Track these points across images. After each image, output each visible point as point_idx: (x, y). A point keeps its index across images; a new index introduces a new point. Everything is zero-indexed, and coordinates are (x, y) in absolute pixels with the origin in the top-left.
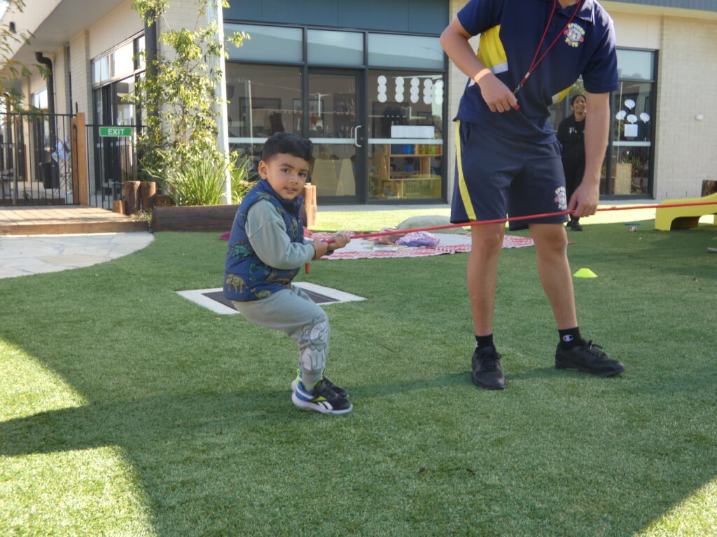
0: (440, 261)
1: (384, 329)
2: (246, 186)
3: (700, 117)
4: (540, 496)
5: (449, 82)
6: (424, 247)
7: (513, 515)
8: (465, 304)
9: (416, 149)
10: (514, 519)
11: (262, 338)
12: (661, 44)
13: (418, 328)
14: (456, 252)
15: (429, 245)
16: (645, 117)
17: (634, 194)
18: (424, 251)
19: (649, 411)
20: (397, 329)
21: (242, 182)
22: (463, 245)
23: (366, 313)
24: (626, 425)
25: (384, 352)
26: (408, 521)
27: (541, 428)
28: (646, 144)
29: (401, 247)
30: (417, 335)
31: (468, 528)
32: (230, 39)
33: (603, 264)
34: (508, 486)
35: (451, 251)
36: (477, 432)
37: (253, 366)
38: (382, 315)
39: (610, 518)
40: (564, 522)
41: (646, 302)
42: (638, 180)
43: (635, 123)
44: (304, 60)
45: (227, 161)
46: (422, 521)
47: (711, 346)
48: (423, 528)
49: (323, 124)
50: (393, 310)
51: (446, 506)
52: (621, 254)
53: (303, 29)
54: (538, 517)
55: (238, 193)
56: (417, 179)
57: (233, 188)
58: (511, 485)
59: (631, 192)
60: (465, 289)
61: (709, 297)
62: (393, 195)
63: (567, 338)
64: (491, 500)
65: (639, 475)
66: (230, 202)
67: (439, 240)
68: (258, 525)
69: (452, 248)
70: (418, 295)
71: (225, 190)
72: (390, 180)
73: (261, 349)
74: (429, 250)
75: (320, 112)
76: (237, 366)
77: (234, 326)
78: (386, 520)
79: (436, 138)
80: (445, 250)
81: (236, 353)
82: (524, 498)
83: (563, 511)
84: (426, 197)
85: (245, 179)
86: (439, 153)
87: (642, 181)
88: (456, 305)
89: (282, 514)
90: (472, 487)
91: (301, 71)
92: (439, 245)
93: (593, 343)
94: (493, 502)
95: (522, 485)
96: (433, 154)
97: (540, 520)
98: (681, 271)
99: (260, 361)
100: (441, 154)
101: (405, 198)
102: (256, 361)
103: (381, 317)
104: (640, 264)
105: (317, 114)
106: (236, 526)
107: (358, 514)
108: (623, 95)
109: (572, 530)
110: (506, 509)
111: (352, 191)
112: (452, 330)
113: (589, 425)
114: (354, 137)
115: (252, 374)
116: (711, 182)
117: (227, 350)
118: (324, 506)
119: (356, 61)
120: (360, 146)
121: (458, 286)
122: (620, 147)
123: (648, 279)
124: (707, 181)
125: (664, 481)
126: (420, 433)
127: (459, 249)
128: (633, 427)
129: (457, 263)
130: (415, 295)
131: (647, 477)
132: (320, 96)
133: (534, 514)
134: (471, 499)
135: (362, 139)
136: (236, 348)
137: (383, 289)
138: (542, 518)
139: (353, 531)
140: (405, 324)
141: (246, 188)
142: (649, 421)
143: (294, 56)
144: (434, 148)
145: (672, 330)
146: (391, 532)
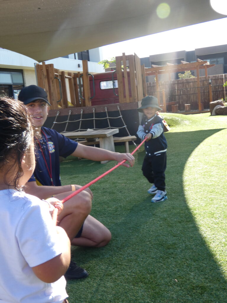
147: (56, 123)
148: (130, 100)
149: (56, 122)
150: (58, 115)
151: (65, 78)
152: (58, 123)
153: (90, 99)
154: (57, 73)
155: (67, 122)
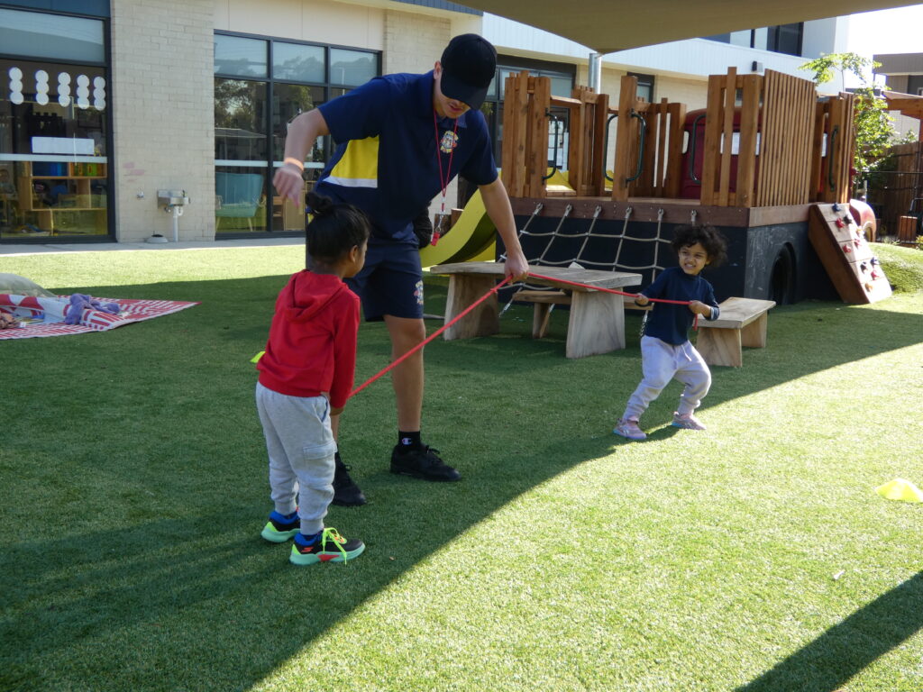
0: (83, 342)
5: (113, 80)
9: (71, 169)
12: (385, 45)
13: (25, 461)
30: (21, 473)
62: (38, 231)
63: (406, 441)
72: (32, 209)
79: (97, 156)
86: (102, 174)
88: (86, 418)
93: (430, 447)
96: (94, 176)
100: (105, 177)
101: (57, 234)
121: (97, 386)
144: (95, 169)
147: (527, 233)
148: (729, 200)
149: (526, 230)
150: (536, 212)
151: (606, 111)
152: (531, 234)
153: (627, 181)
154: (580, 99)
155: (552, 236)
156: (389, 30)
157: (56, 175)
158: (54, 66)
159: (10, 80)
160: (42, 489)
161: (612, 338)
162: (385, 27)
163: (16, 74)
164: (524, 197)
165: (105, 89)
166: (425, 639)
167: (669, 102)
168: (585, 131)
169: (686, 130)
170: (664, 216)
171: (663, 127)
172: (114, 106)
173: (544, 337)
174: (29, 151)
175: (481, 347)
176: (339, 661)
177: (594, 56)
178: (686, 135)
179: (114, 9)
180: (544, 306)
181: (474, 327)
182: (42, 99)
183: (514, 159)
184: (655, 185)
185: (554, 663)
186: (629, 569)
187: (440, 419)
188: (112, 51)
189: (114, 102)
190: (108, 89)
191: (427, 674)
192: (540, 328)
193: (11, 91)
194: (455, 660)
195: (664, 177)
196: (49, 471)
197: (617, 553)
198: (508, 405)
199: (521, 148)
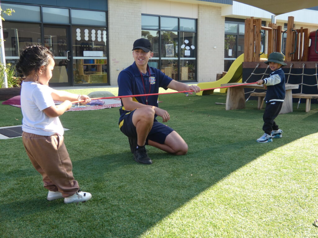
0: (104, 111)
1: (76, 143)
2: (15, 79)
3: (215, 47)
4: (134, 208)
5: (109, 31)
6: (98, 105)
7: (122, 216)
8: (113, 130)
9: (95, 61)
10: (122, 217)
11: (20, 149)
12: (199, 17)
13: (91, 142)
14: (112, 107)
15: (100, 105)
16: (193, 47)
17: (190, 80)
18: (97, 107)
19: (182, 171)
20: (82, 142)
21: (13, 77)
22: (115, 104)
23: (69, 136)
24: (172, 177)
25: (75, 153)
26: (78, 222)
27: (138, 180)
28: (194, 59)
29: (87, 106)
30: (91, 145)
31: (103, 223)
32: (5, 12)
33: (173, 111)
34: (121, 205)
35: (109, 107)
36: (112, 184)
37: (15, 162)
38: (76, 136)
39: (160, 214)
40: (142, 217)
41: (188, 126)
42: (191, 74)
43: (189, 50)
44: (41, 21)
45: (5, 68)
46: (84, 221)
47: (210, 143)
48: (84, 224)
49: (53, 49)
50: (81, 134)
51: (95, 215)
52: (181, 106)
53: (40, 7)
54: (131, 216)
55: (11, 82)
56: (97, 75)
57: (8, 80)
58: (123, 204)
59: (188, 79)
60: (114, 123)
61: (213, 123)
62: (85, 82)
64: (114, 211)
65: (174, 197)
66: (7, 87)
67: (104, 102)
68: (12, 229)
69: (110, 106)
70: (93, 127)
71: (4, 81)
72: (84, 75)
73: (19, 154)
74: (100, 107)
75: (51, 44)
76: (7, 163)
77: (7, 144)
78: (69, 222)
79: (104, 57)
80: (107, 106)
81: (7, 156)
82: (127, 209)
83: (142, 213)
84: (101, 83)
85: (14, 76)
86: (105, 63)
87: (193, 74)
88: (109, 130)
89: (24, 224)
90: (106, 206)
91: (40, 26)
92: (104, 105)
94: (114, 212)
95: (127, 204)
96: (103, 63)
97: (132, 217)
98: (204, 113)
99: (18, 160)
100: (107, 64)
101: (91, 83)
102: (16, 160)
103: (76, 137)
104: (188, 110)
105: (50, 45)
106: (2, 230)
107: (57, 221)
108: (184, 38)
109: (144, 220)
110: (119, 214)
111: (66, 81)
112: (106, 141)
113: (157, 178)
114: (66, 56)
115: (14, 166)
116: (220, 74)
117: (3, 155)
118: (43, 219)
119: (66, 22)
120: (69, 60)
121: (111, 123)
122: (184, 60)
123: (190, 116)
124: (218, 74)
125: (183, 198)
126: (87, 186)
127: (113, 106)
128: (175, 178)
129: (111, 112)
130: (91, 127)
131: (177, 197)
132: (51, 36)
133: (130, 214)
134: (105, 211)
135: (70, 57)
136: (7, 154)
137: (77, 125)
138: (133, 216)
139: (54, 228)
140: (86, 140)
141: (15, 80)
142: (181, 175)
143: (36, 19)
144: (103, 61)
145: (196, 138)
146: (70, 227)
149: (254, 73)
150: (257, 67)
151: (281, 32)
152: (255, 74)
153: (291, 54)
154: (271, 27)
155: (263, 75)
156: (200, 11)
157: (91, 63)
158: (90, 27)
159: (76, 33)
160: (98, 149)
161: (288, 108)
162: (199, 10)
163: (78, 31)
164: (252, 62)
165: (106, 35)
166: (239, 193)
167: (304, 28)
168: (273, 39)
169: (310, 38)
170: (305, 66)
171: (302, 38)
172: (109, 40)
173: (262, 109)
174: (83, 56)
175: (240, 112)
176: (209, 198)
177: (273, 16)
178: (310, 40)
179: (109, 8)
180: (262, 98)
181: (236, 105)
182: (87, 38)
183: (248, 48)
184: (299, 59)
185: (289, 201)
186: (311, 174)
187: (230, 131)
188: (109, 22)
189: (109, 39)
190: (107, 35)
191: (242, 203)
192: (260, 106)
193: (77, 36)
194: (252, 199)
195: (302, 56)
196: (99, 145)
197: (305, 169)
198: (253, 127)
199: (251, 44)
